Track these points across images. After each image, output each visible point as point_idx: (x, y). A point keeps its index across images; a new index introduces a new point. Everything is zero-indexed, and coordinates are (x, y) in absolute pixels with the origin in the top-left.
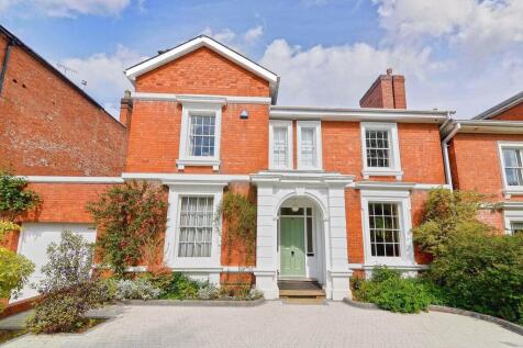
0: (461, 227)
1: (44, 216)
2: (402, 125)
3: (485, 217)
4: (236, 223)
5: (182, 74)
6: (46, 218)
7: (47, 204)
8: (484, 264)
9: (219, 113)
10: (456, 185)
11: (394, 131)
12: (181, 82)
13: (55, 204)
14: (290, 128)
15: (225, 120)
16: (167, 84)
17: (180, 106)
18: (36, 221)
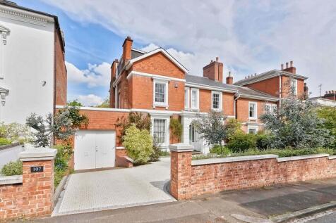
0: (237, 131)
1: (90, 127)
2: (224, 93)
3: (243, 128)
4: (174, 130)
5: (152, 64)
6: (91, 128)
7: (91, 121)
8: (242, 141)
9: (167, 84)
10: (236, 118)
11: (221, 95)
12: (152, 68)
13: (95, 121)
14: (189, 91)
15: (169, 87)
16: (146, 68)
17: (152, 80)
18: (86, 129)
